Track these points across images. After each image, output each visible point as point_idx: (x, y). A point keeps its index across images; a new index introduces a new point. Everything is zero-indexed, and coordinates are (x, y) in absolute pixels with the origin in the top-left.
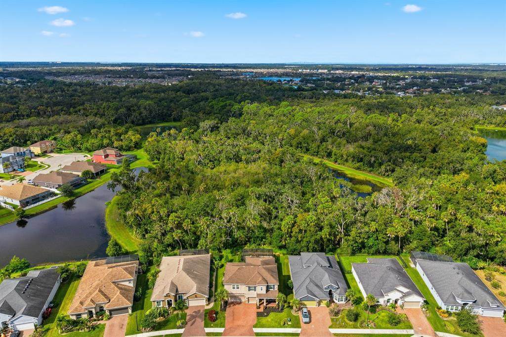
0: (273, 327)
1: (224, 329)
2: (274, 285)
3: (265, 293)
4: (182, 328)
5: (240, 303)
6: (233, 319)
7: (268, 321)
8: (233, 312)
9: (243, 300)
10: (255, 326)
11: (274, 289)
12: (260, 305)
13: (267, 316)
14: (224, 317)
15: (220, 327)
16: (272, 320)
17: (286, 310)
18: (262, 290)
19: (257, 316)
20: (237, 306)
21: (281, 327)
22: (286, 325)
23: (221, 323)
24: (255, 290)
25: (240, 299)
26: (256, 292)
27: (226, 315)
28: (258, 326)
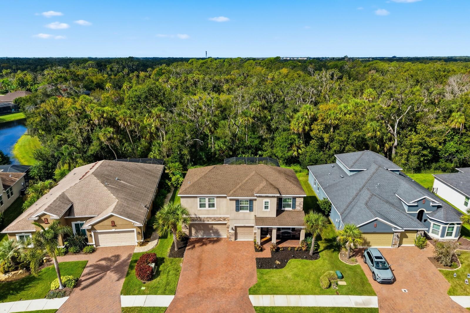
0: (302, 293)
1: (172, 297)
2: (294, 198)
3: (274, 215)
4: (64, 295)
5: (218, 240)
6: (199, 275)
7: (286, 278)
8: (200, 260)
9: (224, 235)
10: (255, 291)
11: (294, 206)
12: (262, 244)
13: (282, 266)
14: (177, 270)
15: (164, 293)
16: (296, 275)
17: (325, 255)
18: (266, 207)
19: (258, 267)
20: (210, 246)
21: (322, 292)
22: (333, 287)
23: (168, 284)
24: (251, 210)
25: (217, 232)
26: (253, 214)
27: (181, 264)
28: (263, 289)
